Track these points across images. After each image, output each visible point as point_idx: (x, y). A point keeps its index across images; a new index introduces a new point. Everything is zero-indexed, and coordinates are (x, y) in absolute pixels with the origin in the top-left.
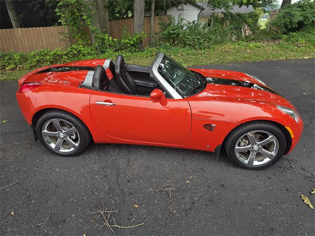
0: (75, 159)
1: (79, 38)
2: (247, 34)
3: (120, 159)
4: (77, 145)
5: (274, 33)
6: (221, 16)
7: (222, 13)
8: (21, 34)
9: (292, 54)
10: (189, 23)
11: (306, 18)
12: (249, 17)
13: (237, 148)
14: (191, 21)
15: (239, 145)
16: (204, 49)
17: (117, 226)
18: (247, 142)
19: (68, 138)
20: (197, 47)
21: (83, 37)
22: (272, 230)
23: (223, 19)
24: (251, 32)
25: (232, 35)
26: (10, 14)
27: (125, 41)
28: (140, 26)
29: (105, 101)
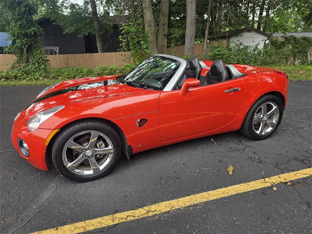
7: (282, 37)
23: (283, 43)
26: (98, 45)
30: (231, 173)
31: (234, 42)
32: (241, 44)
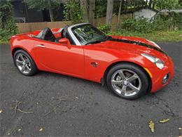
4: (30, 70)
7: (167, 12)
13: (113, 81)
18: (120, 78)
19: (26, 65)
25: (174, 27)
26: (51, 16)
28: (110, 20)
29: (41, 45)
30: (153, 130)
31: (137, 15)
32: (143, 17)
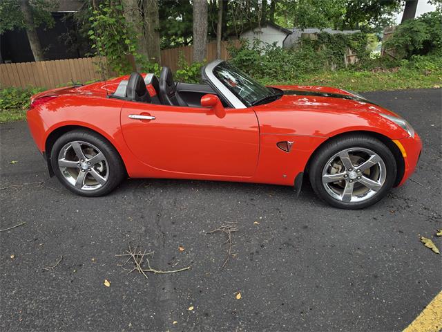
0: (103, 199)
1: (120, 70)
2: (352, 62)
3: (164, 200)
4: (105, 179)
5: (391, 59)
6: (314, 38)
7: (315, 34)
8: (44, 69)
9: (416, 83)
10: (269, 46)
11: (435, 36)
12: (354, 39)
13: (326, 176)
14: (271, 43)
15: (329, 172)
16: (290, 79)
17: (151, 270)
18: (340, 168)
19: (92, 169)
20: (280, 77)
21: (126, 69)
22: (376, 277)
23: (316, 42)
24: (357, 60)
25: (330, 64)
26: (33, 46)
27: (182, 73)
28: (202, 53)
29: (141, 114)
